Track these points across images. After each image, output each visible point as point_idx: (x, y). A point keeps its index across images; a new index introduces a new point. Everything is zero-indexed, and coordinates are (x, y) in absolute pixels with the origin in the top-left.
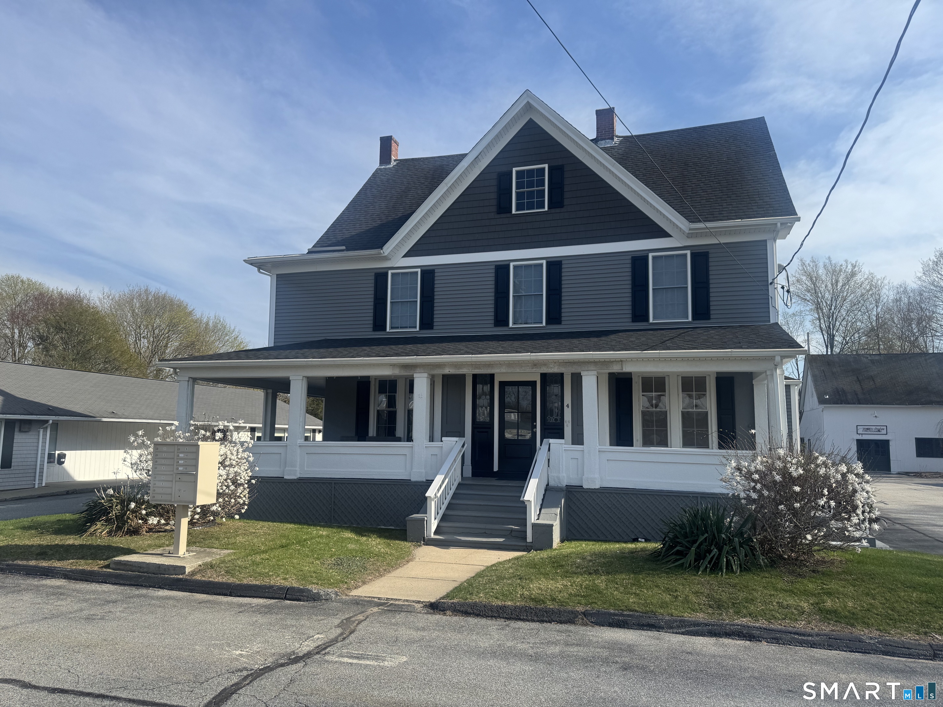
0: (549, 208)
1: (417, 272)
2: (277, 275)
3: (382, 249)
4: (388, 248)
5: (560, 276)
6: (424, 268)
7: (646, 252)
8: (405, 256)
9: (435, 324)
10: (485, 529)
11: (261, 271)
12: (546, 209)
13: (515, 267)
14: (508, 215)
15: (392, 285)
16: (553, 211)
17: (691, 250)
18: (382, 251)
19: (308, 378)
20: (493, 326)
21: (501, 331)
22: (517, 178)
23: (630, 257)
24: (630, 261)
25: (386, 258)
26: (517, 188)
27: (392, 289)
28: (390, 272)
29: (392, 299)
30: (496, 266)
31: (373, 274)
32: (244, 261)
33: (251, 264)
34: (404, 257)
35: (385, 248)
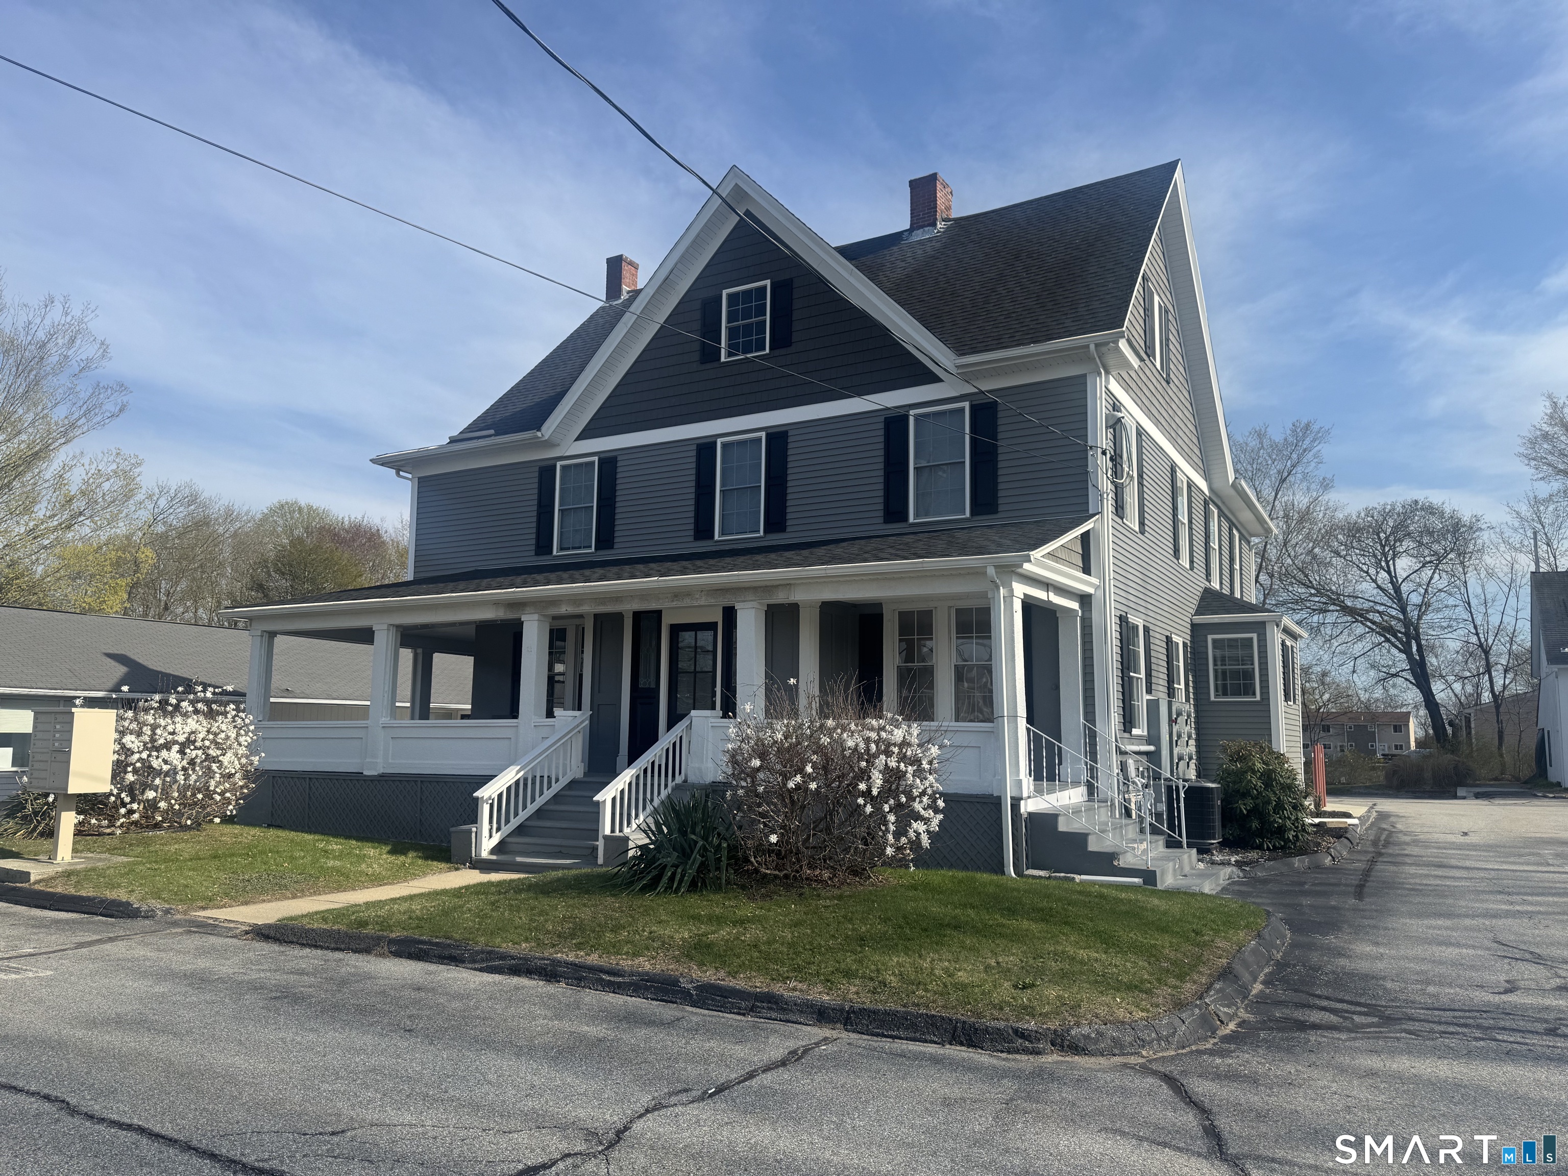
0: (771, 349)
1: (593, 462)
2: (419, 478)
3: (539, 430)
4: (549, 428)
5: (786, 456)
6: (602, 456)
7: (907, 409)
8: (579, 438)
9: (616, 540)
10: (561, 846)
11: (401, 473)
12: (767, 351)
13: (724, 445)
14: (715, 364)
15: (561, 484)
16: (777, 352)
17: (971, 401)
18: (539, 434)
19: (398, 627)
20: (692, 539)
21: (703, 546)
22: (729, 305)
23: (882, 419)
24: (882, 426)
25: (549, 444)
26: (729, 321)
27: (561, 489)
28: (559, 464)
29: (560, 505)
30: (698, 445)
31: (537, 469)
32: (371, 460)
33: (382, 465)
34: (577, 440)
35: (544, 428)
